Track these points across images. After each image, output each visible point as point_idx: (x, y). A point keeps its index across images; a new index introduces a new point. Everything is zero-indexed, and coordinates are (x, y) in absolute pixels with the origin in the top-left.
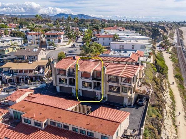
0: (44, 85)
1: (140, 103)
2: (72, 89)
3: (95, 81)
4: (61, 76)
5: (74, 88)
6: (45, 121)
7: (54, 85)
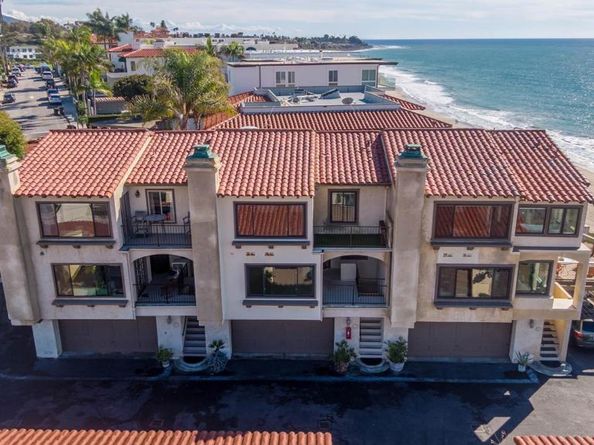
2: (161, 327)
3: (335, 253)
4: (70, 248)
5: (170, 319)
7: (15, 323)
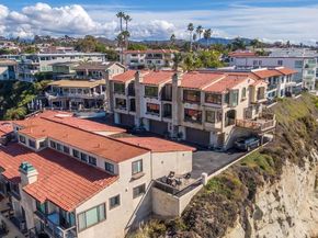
0: (102, 114)
1: (239, 145)
4: (118, 94)
6: (42, 140)
